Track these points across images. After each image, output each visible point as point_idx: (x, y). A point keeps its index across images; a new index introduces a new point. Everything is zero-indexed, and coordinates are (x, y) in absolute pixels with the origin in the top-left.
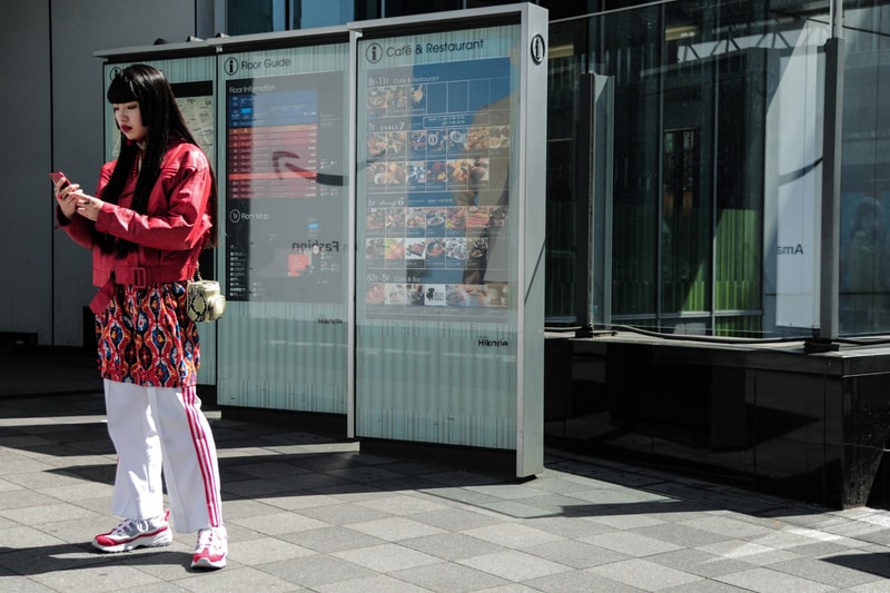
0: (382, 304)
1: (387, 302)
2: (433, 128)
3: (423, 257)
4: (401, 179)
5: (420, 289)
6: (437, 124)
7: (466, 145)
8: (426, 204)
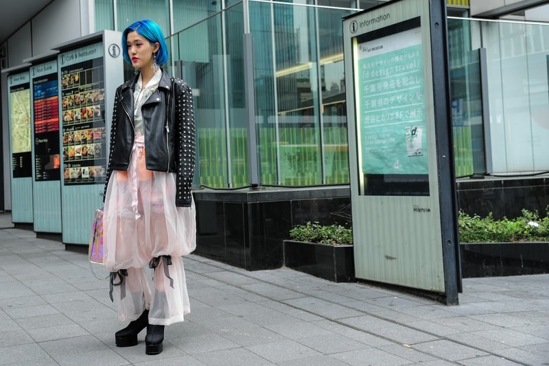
0: (69, 179)
1: (71, 177)
2: (82, 93)
3: (81, 155)
4: (72, 118)
5: (80, 170)
6: (83, 90)
7: (92, 100)
8: (81, 129)
